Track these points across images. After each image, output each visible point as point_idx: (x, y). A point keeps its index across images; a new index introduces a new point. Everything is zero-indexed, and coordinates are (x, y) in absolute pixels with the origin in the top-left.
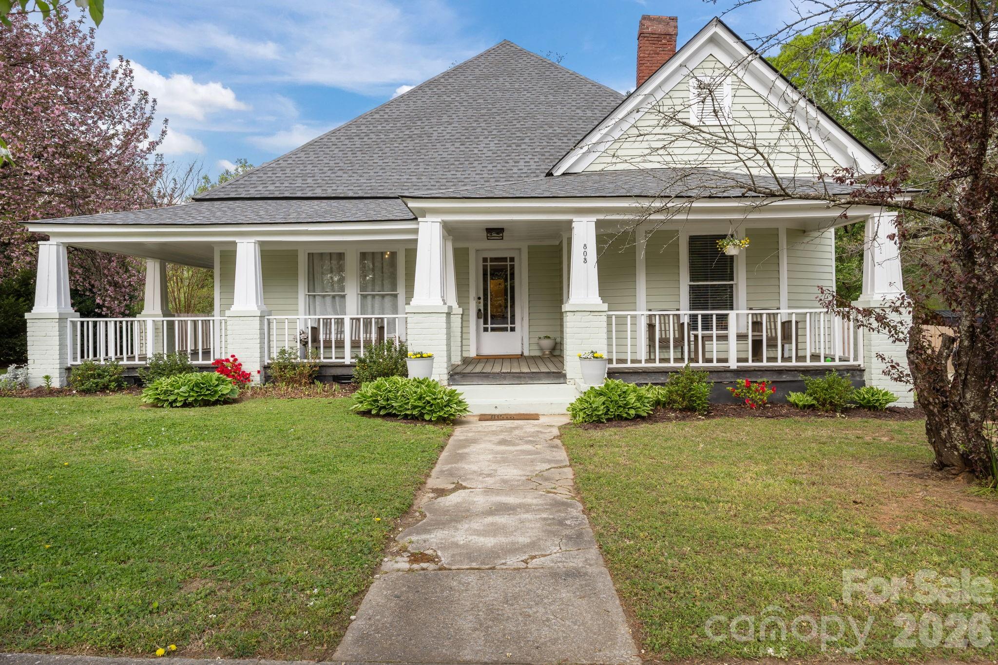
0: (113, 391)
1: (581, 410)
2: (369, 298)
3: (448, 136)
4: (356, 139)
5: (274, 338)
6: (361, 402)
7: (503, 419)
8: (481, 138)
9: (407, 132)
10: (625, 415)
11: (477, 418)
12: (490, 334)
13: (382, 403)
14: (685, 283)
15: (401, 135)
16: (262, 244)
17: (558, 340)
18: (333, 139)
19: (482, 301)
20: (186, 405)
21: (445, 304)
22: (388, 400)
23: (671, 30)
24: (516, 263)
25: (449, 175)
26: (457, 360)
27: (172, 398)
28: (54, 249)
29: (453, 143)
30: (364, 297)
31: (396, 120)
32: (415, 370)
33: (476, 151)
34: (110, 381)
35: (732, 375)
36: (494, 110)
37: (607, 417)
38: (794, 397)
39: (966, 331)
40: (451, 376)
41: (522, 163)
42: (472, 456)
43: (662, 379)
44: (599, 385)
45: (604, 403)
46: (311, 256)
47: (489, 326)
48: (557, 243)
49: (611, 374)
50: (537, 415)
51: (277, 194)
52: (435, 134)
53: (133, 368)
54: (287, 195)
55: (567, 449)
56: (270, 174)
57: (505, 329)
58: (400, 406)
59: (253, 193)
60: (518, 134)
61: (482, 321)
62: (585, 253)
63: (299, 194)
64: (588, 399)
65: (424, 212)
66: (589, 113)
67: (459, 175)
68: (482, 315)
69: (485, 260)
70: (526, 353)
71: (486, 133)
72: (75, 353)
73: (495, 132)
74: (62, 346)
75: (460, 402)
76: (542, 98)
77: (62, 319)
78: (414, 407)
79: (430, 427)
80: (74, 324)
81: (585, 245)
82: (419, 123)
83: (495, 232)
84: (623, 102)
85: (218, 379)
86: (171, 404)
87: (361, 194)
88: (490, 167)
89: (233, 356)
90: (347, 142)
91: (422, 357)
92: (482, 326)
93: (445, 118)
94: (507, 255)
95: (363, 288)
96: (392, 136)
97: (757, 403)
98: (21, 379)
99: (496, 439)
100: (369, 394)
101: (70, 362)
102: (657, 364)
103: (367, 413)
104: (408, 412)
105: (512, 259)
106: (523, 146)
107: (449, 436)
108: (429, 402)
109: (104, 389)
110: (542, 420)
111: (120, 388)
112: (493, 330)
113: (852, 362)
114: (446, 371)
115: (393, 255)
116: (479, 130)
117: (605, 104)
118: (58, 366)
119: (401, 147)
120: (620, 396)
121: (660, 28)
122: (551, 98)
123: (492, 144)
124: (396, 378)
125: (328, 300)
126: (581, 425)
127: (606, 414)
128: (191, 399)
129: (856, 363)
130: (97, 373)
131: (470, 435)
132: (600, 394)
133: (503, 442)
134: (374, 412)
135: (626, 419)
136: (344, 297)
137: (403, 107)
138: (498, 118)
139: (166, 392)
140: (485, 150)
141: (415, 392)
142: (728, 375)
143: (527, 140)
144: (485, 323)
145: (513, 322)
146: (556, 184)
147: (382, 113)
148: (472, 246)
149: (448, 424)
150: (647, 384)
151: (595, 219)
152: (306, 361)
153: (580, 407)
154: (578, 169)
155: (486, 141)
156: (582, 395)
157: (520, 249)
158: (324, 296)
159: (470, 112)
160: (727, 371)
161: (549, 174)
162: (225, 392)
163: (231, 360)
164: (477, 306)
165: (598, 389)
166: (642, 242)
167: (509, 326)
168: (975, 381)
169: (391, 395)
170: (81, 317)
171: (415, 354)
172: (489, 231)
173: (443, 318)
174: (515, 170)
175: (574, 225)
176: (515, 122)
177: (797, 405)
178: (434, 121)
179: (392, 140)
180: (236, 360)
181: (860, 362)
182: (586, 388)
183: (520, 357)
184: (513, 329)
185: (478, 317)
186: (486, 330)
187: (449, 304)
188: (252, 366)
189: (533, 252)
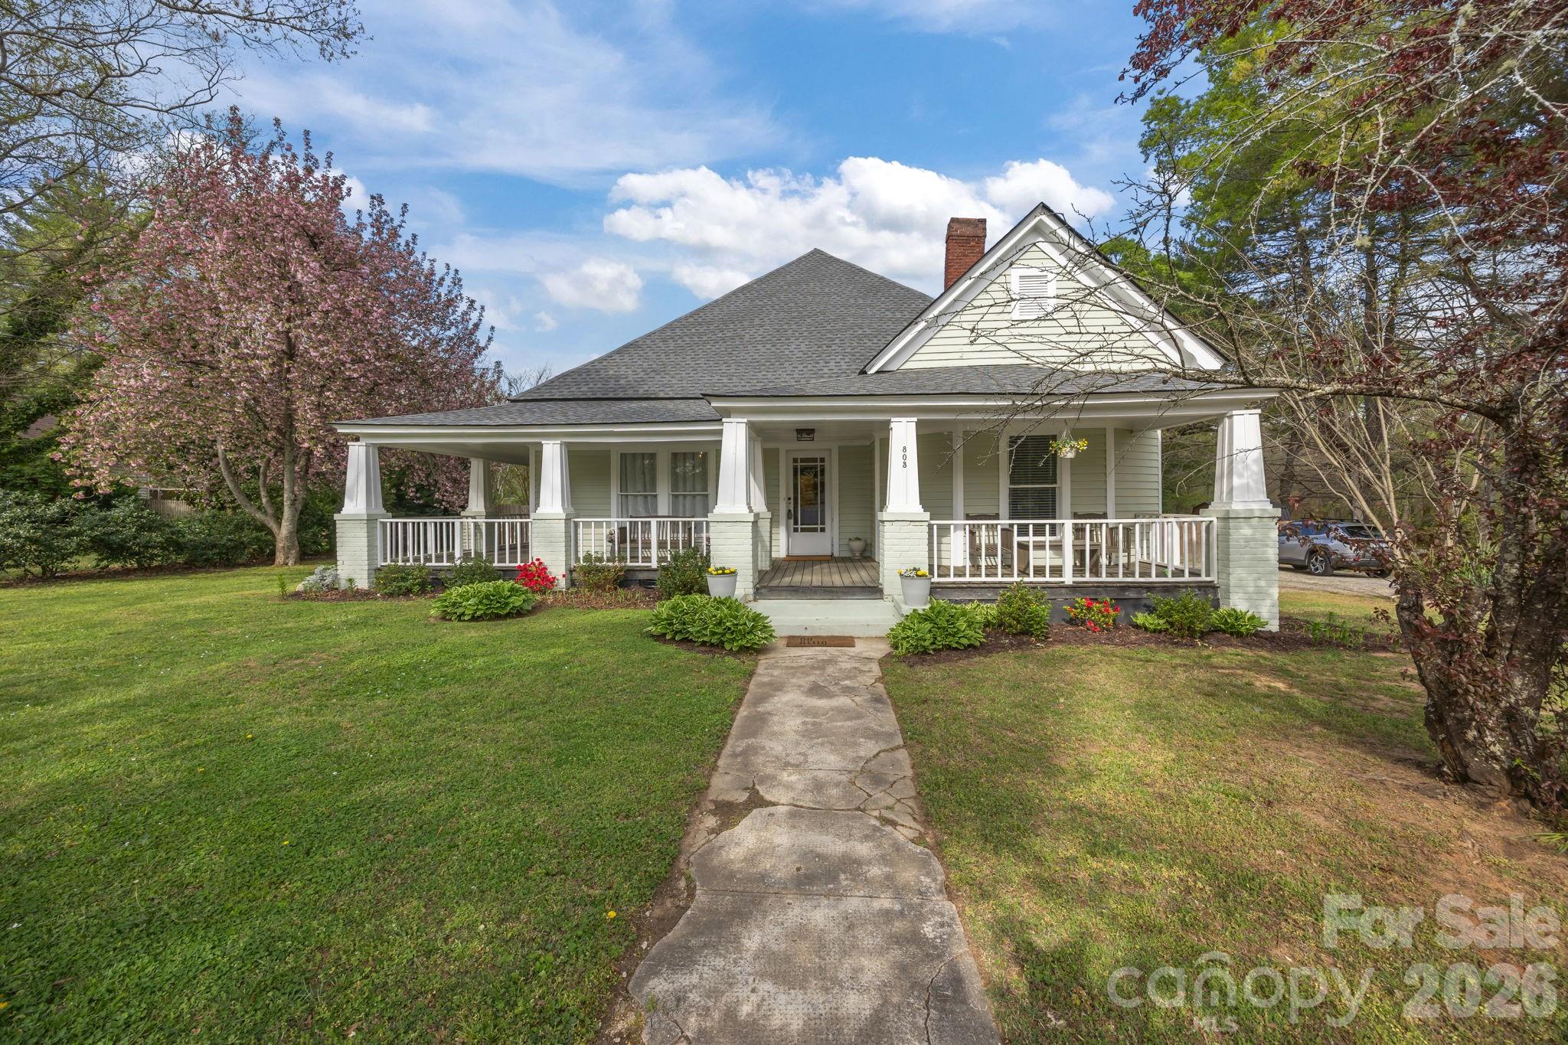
0: (417, 595)
1: (903, 639)
2: (681, 498)
3: (759, 338)
4: (670, 341)
5: (580, 543)
6: (655, 624)
7: (814, 645)
8: (792, 339)
9: (720, 335)
10: (955, 645)
11: (784, 642)
12: (799, 534)
13: (677, 626)
14: (1004, 486)
15: (714, 337)
16: (568, 445)
17: (869, 541)
18: (648, 342)
19: (792, 501)
20: (474, 619)
21: (751, 511)
22: (684, 624)
23: (980, 233)
24: (826, 464)
25: (760, 375)
26: (765, 565)
27: (460, 611)
28: (363, 450)
29: (764, 344)
30: (676, 497)
31: (709, 323)
32: (717, 587)
33: (787, 352)
34: (414, 585)
35: (1067, 590)
36: (805, 313)
37: (934, 647)
38: (1141, 618)
39: (1510, 584)
40: (757, 589)
41: (832, 363)
42: (776, 719)
43: (989, 595)
44: (923, 607)
45: (930, 631)
46: (623, 456)
47: (799, 526)
48: (868, 443)
49: (935, 589)
50: (852, 638)
51: (589, 395)
52: (747, 336)
53: (440, 570)
54: (599, 395)
55: (896, 708)
56: (584, 376)
57: (815, 530)
58: (698, 632)
59: (566, 394)
60: (829, 335)
61: (792, 521)
62: (905, 457)
63: (611, 395)
64: (912, 626)
65: (728, 413)
66: (898, 315)
67: (769, 375)
68: (792, 515)
69: (795, 460)
70: (836, 554)
71: (797, 334)
72: (385, 554)
73: (805, 334)
74: (371, 546)
75: (765, 627)
76: (852, 301)
77: (371, 520)
78: (713, 634)
79: (730, 660)
80: (384, 524)
81: (905, 448)
82: (732, 326)
83: (805, 432)
84: (932, 304)
85: (512, 590)
86: (460, 618)
87: (671, 395)
88: (801, 367)
89: (538, 560)
90: (661, 344)
91: (724, 573)
92: (792, 526)
93: (757, 321)
94: (818, 456)
95: (675, 486)
96: (705, 338)
97: (1100, 626)
98: (328, 581)
99: (806, 681)
100: (665, 616)
101: (381, 563)
102: (983, 579)
103: (660, 638)
104: (706, 639)
105: (822, 460)
106: (834, 347)
107: (751, 674)
108: (729, 629)
109: (408, 592)
110: (860, 648)
111: (423, 591)
112: (803, 530)
113: (1203, 578)
114: (751, 585)
115: (705, 455)
116: (790, 332)
117: (913, 306)
118: (366, 568)
119: (714, 349)
120: (948, 621)
121: (969, 231)
122: (860, 301)
123: (803, 345)
124: (696, 597)
125: (640, 500)
126: (903, 659)
127: (933, 643)
128: (478, 613)
129: (1208, 579)
130: (403, 574)
131: (776, 673)
132: (925, 618)
133: (815, 690)
134: (668, 637)
135: (956, 649)
136: (656, 496)
137: (716, 311)
138: (809, 320)
139: (454, 604)
140: (796, 351)
141: (715, 616)
142: (1063, 591)
143: (837, 341)
144: (796, 523)
145: (823, 523)
146: (870, 382)
147: (696, 317)
148: (783, 448)
149: (751, 654)
150: (972, 601)
151: (915, 419)
152: (611, 564)
153: (903, 635)
154: (893, 367)
155: (797, 342)
156: (903, 619)
157: (830, 450)
158: (636, 496)
159: (782, 315)
160: (1062, 586)
161: (863, 372)
162: (517, 604)
163: (537, 563)
164: (787, 506)
165: (921, 612)
166: (958, 444)
167: (819, 526)
168: (1531, 661)
169: (687, 618)
170: (393, 517)
171: (717, 570)
172: (800, 431)
173: (749, 527)
174: (826, 370)
175: (892, 425)
176: (825, 324)
177: (1146, 629)
178: (746, 323)
179: (705, 343)
180: (541, 564)
181: (1213, 578)
182: (907, 610)
183: (830, 559)
184: (823, 530)
185: (789, 517)
186: (796, 530)
187: (756, 509)
188: (557, 569)
189: (843, 452)
